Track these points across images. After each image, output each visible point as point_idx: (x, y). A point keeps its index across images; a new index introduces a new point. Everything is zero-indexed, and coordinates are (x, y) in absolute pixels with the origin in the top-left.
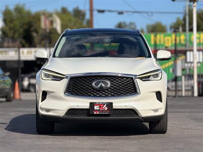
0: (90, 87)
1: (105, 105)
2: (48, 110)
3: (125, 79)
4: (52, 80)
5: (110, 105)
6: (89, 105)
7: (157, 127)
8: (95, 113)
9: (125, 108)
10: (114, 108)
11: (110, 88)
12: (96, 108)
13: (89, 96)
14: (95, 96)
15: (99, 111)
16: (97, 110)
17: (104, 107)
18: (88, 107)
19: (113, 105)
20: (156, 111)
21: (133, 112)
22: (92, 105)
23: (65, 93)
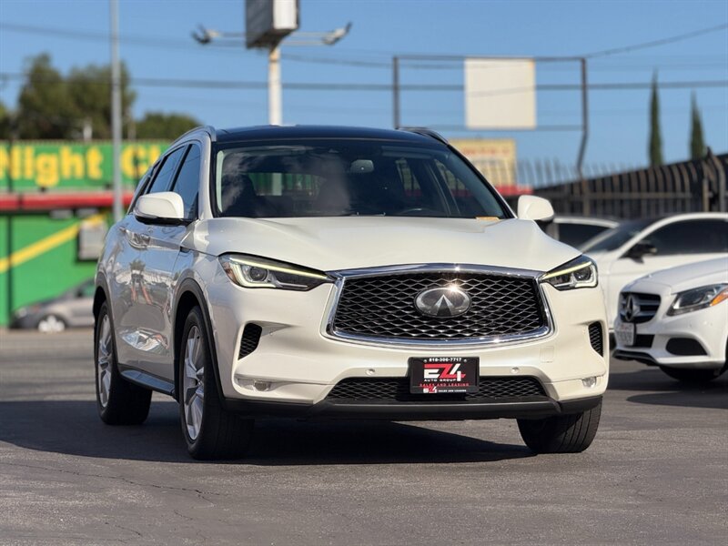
0: (408, 309)
1: (457, 366)
2: (264, 384)
3: (510, 283)
4: (277, 288)
5: (471, 365)
6: (405, 366)
7: (570, 431)
8: (426, 391)
9: (514, 373)
10: (482, 373)
11: (469, 313)
12: (429, 374)
13: (405, 336)
14: (423, 337)
15: (437, 383)
16: (431, 383)
17: (452, 372)
18: (403, 374)
19: (482, 364)
20: (589, 381)
21: (535, 384)
22: (417, 365)
23: (328, 330)
